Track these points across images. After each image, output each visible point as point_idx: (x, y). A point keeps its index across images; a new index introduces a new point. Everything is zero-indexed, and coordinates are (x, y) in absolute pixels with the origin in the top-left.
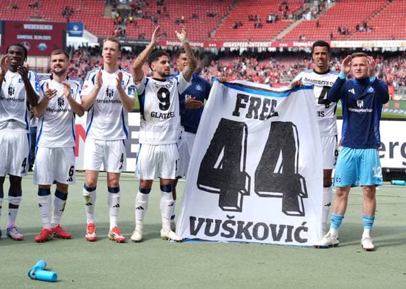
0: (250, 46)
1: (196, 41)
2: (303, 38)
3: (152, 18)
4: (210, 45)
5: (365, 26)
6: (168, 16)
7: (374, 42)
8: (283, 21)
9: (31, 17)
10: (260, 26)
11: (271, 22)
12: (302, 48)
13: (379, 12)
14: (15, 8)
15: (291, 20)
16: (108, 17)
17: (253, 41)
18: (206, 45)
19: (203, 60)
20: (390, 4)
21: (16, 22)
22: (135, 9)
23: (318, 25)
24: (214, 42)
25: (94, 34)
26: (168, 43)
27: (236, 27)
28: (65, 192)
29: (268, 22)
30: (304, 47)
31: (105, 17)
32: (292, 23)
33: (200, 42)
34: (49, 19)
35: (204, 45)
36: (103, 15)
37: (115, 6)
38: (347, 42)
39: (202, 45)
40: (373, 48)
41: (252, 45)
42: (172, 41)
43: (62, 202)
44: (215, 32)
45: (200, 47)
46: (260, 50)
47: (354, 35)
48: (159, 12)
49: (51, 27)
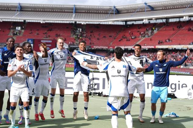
0: (125, 48)
1: (105, 46)
2: (145, 45)
3: (89, 37)
4: (110, 48)
5: (169, 40)
6: (94, 37)
7: (172, 46)
8: (138, 38)
9: (44, 38)
10: (129, 40)
11: (133, 39)
12: (145, 49)
13: (174, 34)
14: (38, 34)
15: (141, 38)
16: (72, 38)
17: (127, 46)
18: (109, 47)
19: (108, 53)
20: (179, 31)
21: (38, 40)
22: (82, 34)
23: (151, 40)
24: (112, 47)
25: (67, 44)
26: (94, 47)
27: (120, 41)
28: (46, 100)
29: (132, 39)
30: (146, 48)
31: (71, 38)
32: (141, 39)
33: (106, 46)
34: (50, 38)
35: (108, 47)
36: (70, 37)
37: (75, 33)
38: (162, 46)
39: (107, 48)
40: (172, 48)
41: (126, 47)
42: (96, 46)
43: (45, 104)
44: (112, 42)
45: (106, 48)
46: (129, 49)
47: (165, 43)
48: (91, 35)
49: (51, 41)
